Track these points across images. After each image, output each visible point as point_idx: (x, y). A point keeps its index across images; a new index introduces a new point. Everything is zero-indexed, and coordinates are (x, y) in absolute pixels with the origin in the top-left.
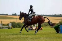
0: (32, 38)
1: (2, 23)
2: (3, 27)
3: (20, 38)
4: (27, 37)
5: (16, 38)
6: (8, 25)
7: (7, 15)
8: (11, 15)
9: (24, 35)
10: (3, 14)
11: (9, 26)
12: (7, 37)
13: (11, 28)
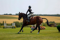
0: (35, 38)
1: (6, 23)
2: (7, 26)
3: (24, 37)
4: (30, 37)
5: (19, 37)
6: (12, 24)
7: (11, 15)
8: (15, 15)
9: (27, 35)
10: (7, 14)
11: (13, 26)
12: (11, 36)
13: (15, 28)
